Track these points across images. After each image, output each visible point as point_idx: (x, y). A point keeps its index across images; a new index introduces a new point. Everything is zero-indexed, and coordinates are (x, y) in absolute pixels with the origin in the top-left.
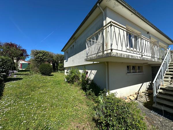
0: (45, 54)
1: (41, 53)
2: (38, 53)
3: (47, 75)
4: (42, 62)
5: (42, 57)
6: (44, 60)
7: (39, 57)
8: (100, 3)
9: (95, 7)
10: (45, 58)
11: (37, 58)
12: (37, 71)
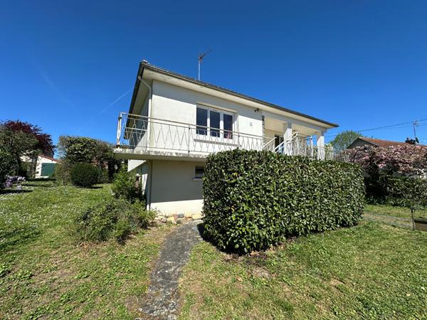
0: (87, 144)
1: (79, 142)
2: (72, 143)
3: (85, 187)
4: (81, 161)
5: (82, 151)
6: (84, 157)
7: (75, 150)
8: (141, 76)
9: (138, 83)
10: (87, 153)
11: (71, 153)
12: (69, 180)
